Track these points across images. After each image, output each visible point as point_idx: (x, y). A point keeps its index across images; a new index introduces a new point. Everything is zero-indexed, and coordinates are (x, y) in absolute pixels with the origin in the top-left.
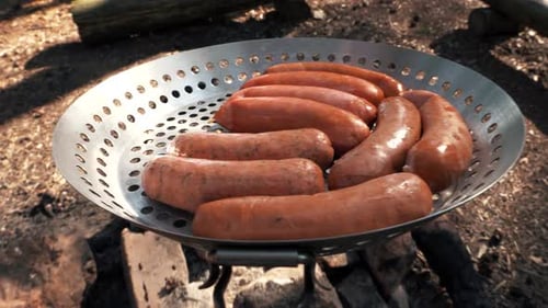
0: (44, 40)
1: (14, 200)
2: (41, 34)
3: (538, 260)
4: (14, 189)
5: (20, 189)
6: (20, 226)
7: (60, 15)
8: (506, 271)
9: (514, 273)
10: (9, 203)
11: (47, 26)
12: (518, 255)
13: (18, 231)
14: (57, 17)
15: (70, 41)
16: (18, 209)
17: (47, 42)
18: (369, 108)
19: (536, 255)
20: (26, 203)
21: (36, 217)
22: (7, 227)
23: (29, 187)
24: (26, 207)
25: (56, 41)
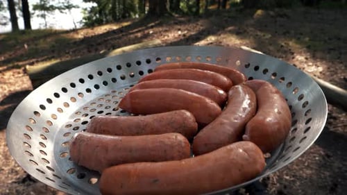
0: (7, 89)
1: (10, 176)
2: (5, 86)
3: (288, 178)
4: (9, 170)
5: (12, 170)
6: (18, 188)
7: (13, 75)
8: (275, 184)
9: (278, 185)
10: (7, 178)
11: (7, 81)
12: (278, 176)
13: (17, 191)
14: (12, 77)
15: (24, 90)
16: (14, 180)
17: (10, 91)
18: (221, 92)
19: (287, 175)
20: (18, 176)
21: (26, 183)
22: (9, 190)
23: (18, 168)
24: (19, 178)
25: (14, 90)
